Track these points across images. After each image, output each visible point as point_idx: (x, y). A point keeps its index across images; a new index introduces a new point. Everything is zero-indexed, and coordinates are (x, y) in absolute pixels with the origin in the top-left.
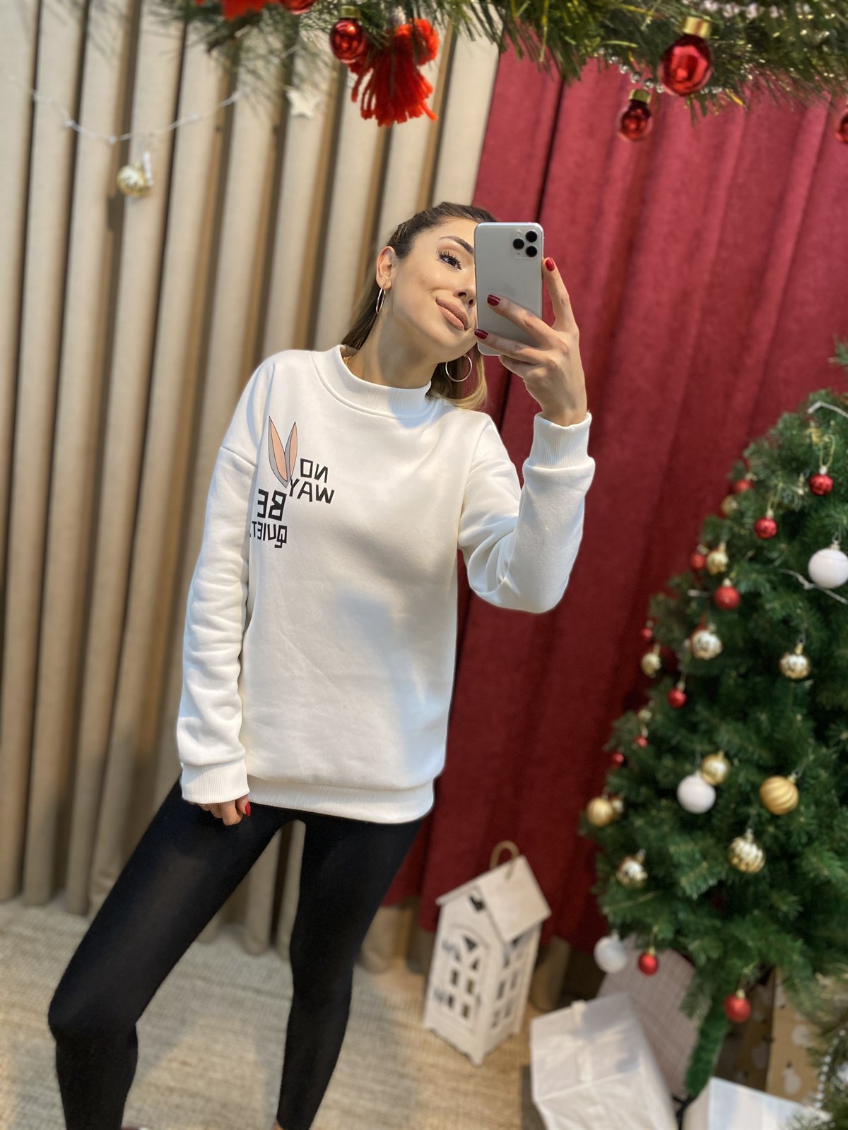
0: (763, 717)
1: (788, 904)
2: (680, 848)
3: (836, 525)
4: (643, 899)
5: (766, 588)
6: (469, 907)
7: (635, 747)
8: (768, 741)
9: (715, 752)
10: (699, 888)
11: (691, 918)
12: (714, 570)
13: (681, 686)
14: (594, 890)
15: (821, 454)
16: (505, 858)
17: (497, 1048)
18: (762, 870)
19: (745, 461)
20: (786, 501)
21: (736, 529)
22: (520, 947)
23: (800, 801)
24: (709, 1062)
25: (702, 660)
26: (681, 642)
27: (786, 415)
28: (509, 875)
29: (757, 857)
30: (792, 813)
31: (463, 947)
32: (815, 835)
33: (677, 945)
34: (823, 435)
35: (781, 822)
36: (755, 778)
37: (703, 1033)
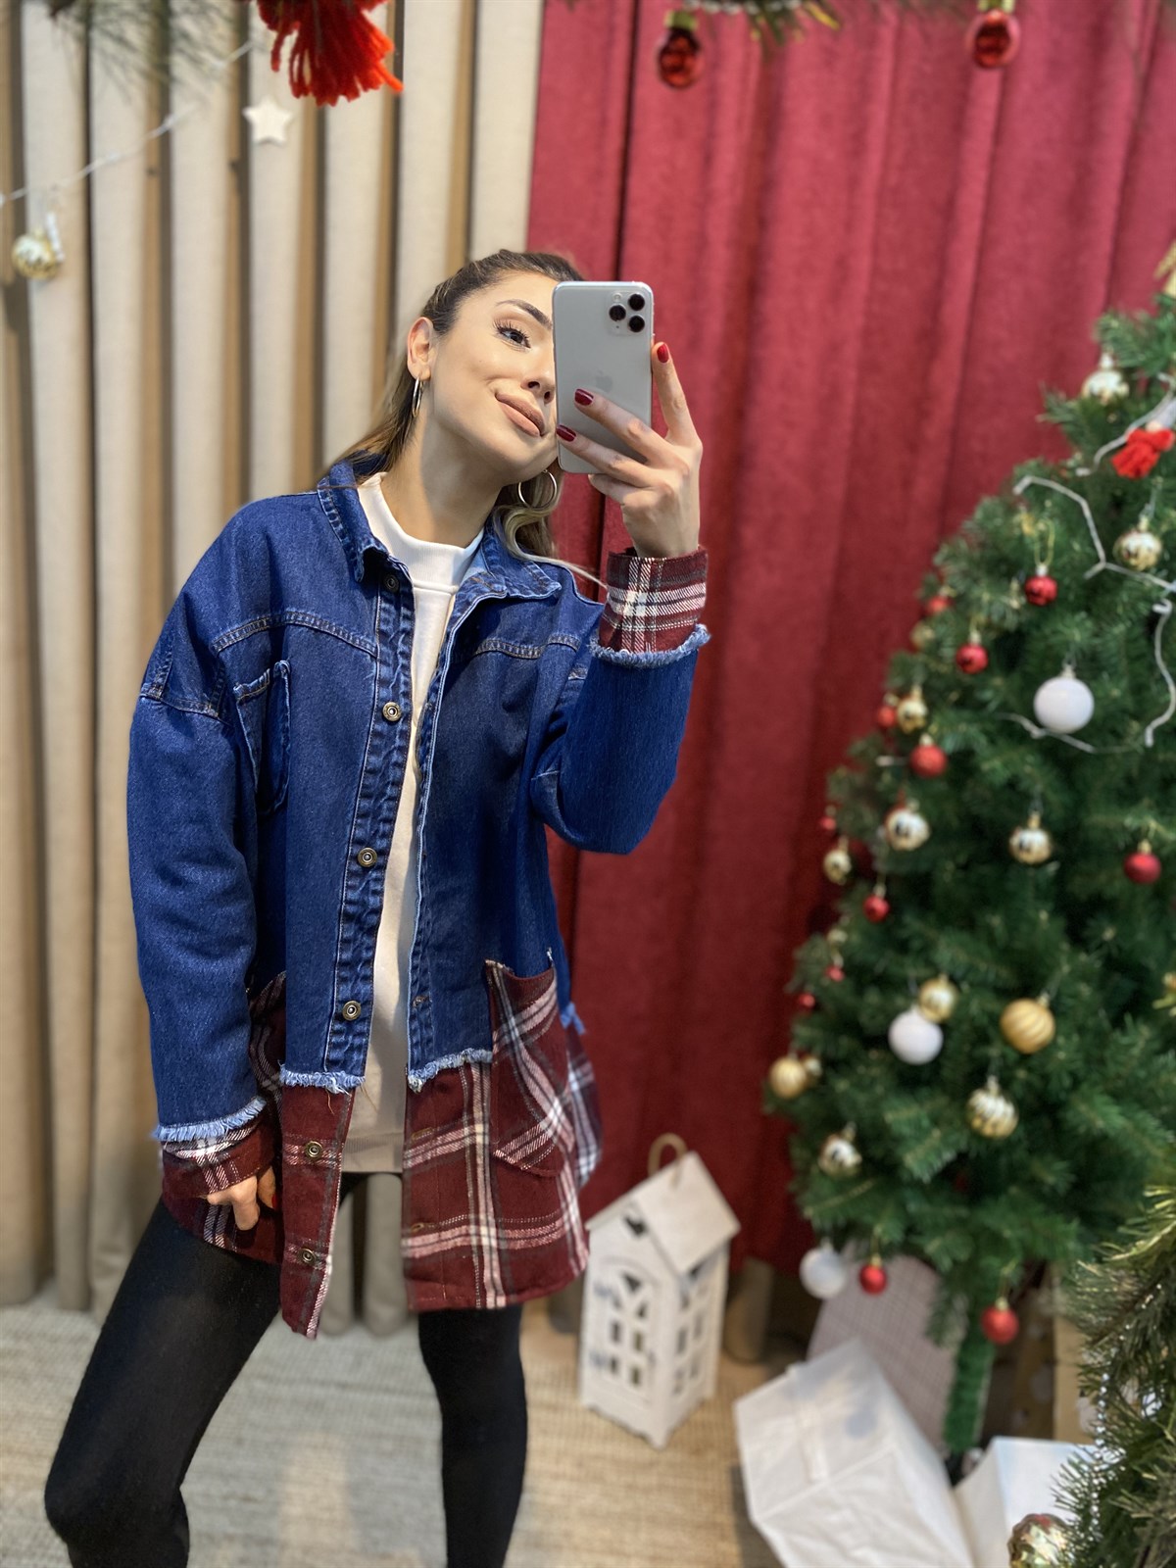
0: (996, 921)
1: (1054, 1174)
2: (901, 1115)
3: (1067, 644)
4: (858, 1191)
5: (981, 743)
6: (625, 1233)
7: (826, 982)
8: (1005, 954)
9: (935, 976)
10: (931, 1165)
11: (926, 1208)
12: (909, 727)
13: (880, 891)
14: (792, 1186)
15: (1036, 548)
16: (669, 1158)
17: (685, 1422)
18: (1015, 1131)
19: (936, 570)
20: (995, 618)
21: (933, 665)
22: (703, 1279)
23: (1057, 1032)
24: (974, 1404)
25: (905, 852)
26: (874, 831)
27: (987, 502)
28: (676, 1182)
29: (1005, 1114)
30: (1047, 1049)
31: (622, 1288)
32: (1081, 1074)
33: (909, 1246)
34: (1036, 521)
35: (1034, 1062)
36: (992, 1005)
37: (962, 1365)
